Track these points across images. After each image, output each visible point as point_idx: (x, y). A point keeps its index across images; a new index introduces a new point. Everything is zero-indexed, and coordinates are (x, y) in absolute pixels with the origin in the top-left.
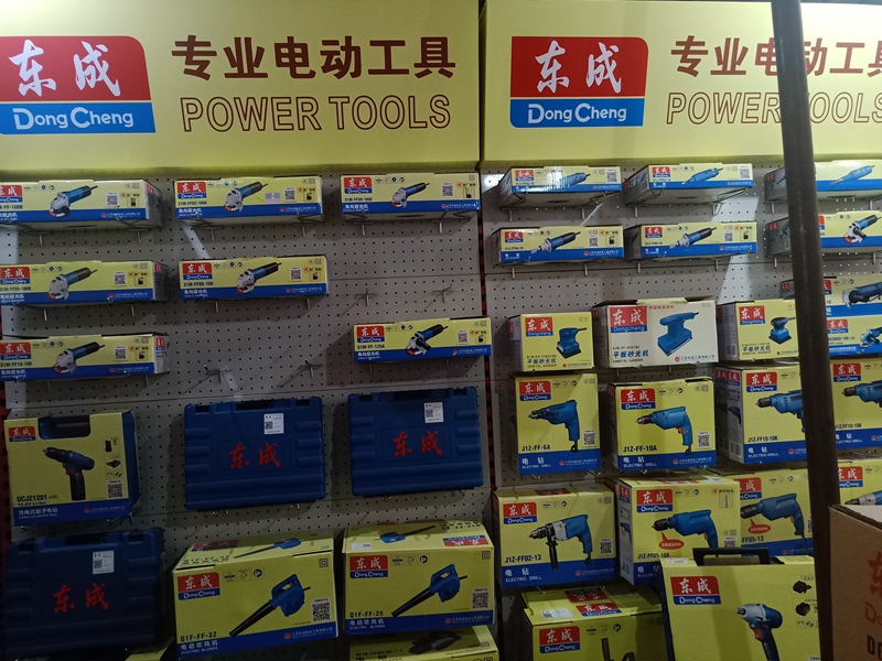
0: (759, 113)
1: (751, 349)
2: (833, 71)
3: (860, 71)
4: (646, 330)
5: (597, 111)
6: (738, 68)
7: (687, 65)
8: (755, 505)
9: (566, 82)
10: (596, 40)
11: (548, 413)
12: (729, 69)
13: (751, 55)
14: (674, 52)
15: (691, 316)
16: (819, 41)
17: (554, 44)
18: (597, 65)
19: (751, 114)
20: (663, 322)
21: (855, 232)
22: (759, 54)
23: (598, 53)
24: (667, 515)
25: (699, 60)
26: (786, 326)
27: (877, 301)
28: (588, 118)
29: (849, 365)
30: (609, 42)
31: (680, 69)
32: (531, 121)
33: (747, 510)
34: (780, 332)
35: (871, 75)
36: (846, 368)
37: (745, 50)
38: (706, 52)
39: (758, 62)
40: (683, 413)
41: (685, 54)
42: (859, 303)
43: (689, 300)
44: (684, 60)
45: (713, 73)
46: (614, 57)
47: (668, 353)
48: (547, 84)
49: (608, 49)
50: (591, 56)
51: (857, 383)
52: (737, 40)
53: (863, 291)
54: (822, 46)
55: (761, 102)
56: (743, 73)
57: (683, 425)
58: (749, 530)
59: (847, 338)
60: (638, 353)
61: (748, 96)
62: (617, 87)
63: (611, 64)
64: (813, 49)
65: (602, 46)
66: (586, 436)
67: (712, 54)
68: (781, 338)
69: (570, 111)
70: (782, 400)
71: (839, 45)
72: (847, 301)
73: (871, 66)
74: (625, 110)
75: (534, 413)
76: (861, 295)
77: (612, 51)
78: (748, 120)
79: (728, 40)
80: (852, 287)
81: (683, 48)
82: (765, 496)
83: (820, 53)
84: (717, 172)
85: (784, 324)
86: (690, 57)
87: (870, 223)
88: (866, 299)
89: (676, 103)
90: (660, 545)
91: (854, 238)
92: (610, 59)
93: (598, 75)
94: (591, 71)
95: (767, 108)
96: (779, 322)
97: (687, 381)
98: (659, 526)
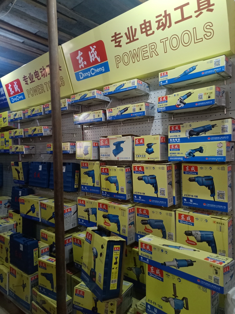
0: (148, 54)
1: (138, 156)
2: (176, 23)
3: (191, 17)
4: (109, 147)
5: (96, 70)
6: (135, 38)
7: (117, 44)
8: (147, 220)
9: (85, 63)
10: (89, 46)
11: (88, 173)
12: (132, 40)
13: (138, 31)
14: (112, 41)
15: (123, 142)
16: (165, 12)
17: (79, 52)
18: (91, 54)
19: (145, 55)
20: (114, 144)
21: (181, 102)
22: (141, 29)
23: (91, 50)
24: (106, 213)
25: (121, 40)
26: (152, 147)
27: (204, 135)
28: (94, 73)
29: (192, 167)
30: (92, 45)
31: (116, 46)
32: (81, 78)
33: (144, 222)
34: (150, 149)
35: (197, 16)
36: (190, 167)
37: (135, 29)
38: (122, 37)
39: (142, 32)
40: (116, 179)
41: (115, 40)
42: (194, 136)
43: (123, 136)
44: (116, 43)
45: (127, 43)
46: (95, 50)
47: (115, 156)
48: (81, 65)
49: (93, 48)
50: (89, 52)
51: (196, 176)
52: (131, 27)
53: (197, 130)
54: (167, 13)
55: (148, 49)
56: (138, 39)
57: (116, 183)
58: (144, 230)
59: (179, 153)
60: (107, 155)
61: (142, 48)
62: (99, 60)
63: (95, 52)
64: (164, 17)
65: (91, 47)
66: (97, 182)
67: (124, 36)
68: (150, 152)
69: (89, 72)
70: (146, 178)
71: (176, 9)
72: (188, 135)
73: (196, 12)
74: (103, 67)
75: (85, 172)
76: (195, 132)
77: (94, 48)
78: (145, 58)
79: (128, 28)
80: (190, 128)
81: (114, 38)
82: (150, 218)
83: (168, 17)
84: (124, 85)
85: (152, 146)
86: (117, 40)
87: (188, 97)
88: (198, 134)
89: (118, 59)
90: (104, 223)
91: (180, 105)
92: (94, 51)
93: (93, 58)
94: (91, 57)
95: (151, 50)
96: (150, 145)
97: (118, 167)
98: (104, 216)
